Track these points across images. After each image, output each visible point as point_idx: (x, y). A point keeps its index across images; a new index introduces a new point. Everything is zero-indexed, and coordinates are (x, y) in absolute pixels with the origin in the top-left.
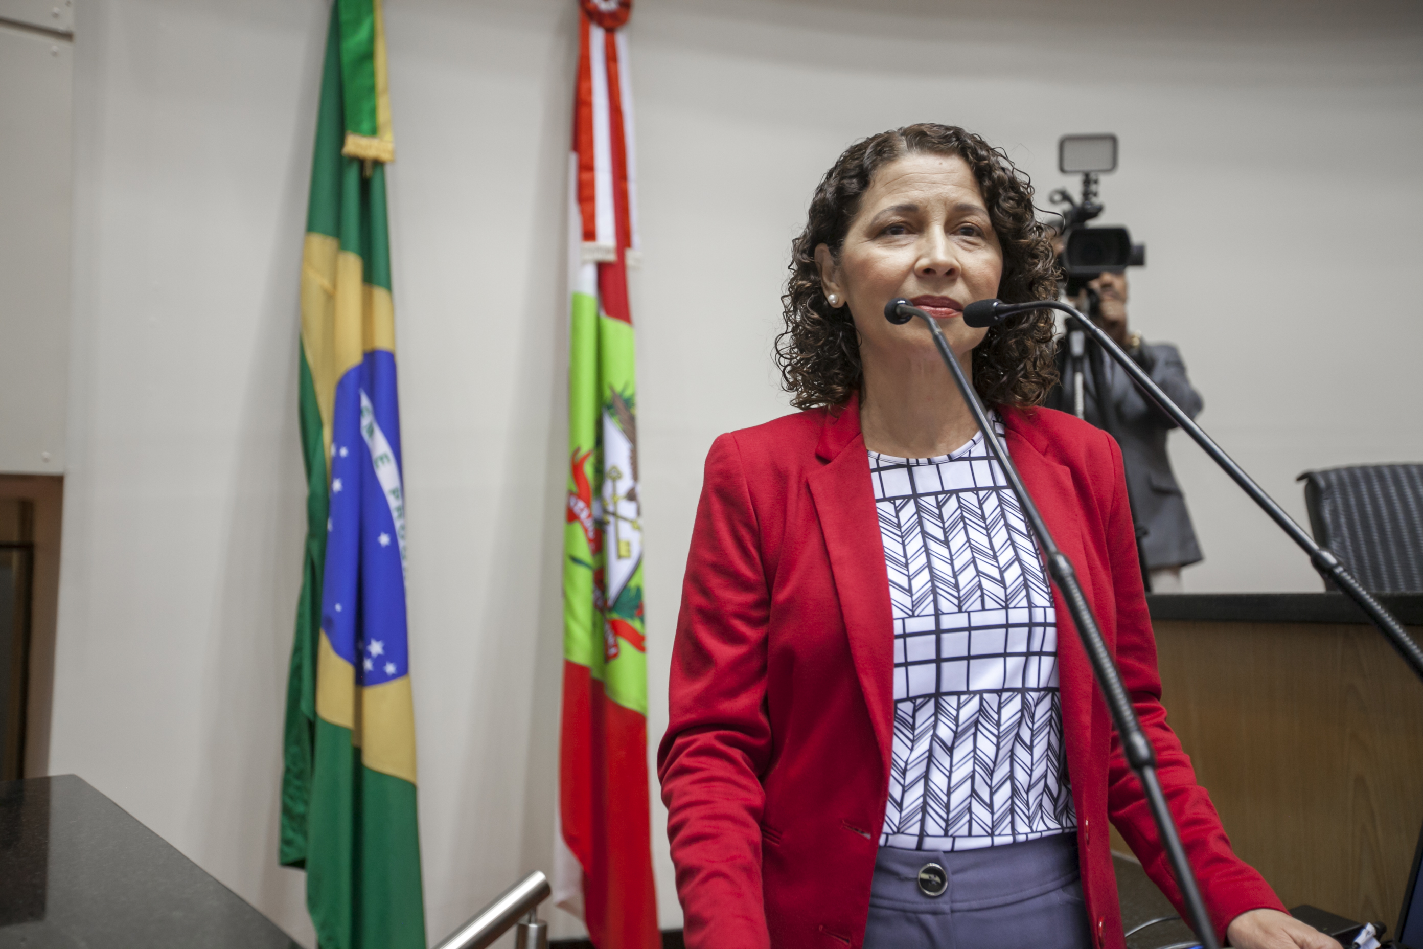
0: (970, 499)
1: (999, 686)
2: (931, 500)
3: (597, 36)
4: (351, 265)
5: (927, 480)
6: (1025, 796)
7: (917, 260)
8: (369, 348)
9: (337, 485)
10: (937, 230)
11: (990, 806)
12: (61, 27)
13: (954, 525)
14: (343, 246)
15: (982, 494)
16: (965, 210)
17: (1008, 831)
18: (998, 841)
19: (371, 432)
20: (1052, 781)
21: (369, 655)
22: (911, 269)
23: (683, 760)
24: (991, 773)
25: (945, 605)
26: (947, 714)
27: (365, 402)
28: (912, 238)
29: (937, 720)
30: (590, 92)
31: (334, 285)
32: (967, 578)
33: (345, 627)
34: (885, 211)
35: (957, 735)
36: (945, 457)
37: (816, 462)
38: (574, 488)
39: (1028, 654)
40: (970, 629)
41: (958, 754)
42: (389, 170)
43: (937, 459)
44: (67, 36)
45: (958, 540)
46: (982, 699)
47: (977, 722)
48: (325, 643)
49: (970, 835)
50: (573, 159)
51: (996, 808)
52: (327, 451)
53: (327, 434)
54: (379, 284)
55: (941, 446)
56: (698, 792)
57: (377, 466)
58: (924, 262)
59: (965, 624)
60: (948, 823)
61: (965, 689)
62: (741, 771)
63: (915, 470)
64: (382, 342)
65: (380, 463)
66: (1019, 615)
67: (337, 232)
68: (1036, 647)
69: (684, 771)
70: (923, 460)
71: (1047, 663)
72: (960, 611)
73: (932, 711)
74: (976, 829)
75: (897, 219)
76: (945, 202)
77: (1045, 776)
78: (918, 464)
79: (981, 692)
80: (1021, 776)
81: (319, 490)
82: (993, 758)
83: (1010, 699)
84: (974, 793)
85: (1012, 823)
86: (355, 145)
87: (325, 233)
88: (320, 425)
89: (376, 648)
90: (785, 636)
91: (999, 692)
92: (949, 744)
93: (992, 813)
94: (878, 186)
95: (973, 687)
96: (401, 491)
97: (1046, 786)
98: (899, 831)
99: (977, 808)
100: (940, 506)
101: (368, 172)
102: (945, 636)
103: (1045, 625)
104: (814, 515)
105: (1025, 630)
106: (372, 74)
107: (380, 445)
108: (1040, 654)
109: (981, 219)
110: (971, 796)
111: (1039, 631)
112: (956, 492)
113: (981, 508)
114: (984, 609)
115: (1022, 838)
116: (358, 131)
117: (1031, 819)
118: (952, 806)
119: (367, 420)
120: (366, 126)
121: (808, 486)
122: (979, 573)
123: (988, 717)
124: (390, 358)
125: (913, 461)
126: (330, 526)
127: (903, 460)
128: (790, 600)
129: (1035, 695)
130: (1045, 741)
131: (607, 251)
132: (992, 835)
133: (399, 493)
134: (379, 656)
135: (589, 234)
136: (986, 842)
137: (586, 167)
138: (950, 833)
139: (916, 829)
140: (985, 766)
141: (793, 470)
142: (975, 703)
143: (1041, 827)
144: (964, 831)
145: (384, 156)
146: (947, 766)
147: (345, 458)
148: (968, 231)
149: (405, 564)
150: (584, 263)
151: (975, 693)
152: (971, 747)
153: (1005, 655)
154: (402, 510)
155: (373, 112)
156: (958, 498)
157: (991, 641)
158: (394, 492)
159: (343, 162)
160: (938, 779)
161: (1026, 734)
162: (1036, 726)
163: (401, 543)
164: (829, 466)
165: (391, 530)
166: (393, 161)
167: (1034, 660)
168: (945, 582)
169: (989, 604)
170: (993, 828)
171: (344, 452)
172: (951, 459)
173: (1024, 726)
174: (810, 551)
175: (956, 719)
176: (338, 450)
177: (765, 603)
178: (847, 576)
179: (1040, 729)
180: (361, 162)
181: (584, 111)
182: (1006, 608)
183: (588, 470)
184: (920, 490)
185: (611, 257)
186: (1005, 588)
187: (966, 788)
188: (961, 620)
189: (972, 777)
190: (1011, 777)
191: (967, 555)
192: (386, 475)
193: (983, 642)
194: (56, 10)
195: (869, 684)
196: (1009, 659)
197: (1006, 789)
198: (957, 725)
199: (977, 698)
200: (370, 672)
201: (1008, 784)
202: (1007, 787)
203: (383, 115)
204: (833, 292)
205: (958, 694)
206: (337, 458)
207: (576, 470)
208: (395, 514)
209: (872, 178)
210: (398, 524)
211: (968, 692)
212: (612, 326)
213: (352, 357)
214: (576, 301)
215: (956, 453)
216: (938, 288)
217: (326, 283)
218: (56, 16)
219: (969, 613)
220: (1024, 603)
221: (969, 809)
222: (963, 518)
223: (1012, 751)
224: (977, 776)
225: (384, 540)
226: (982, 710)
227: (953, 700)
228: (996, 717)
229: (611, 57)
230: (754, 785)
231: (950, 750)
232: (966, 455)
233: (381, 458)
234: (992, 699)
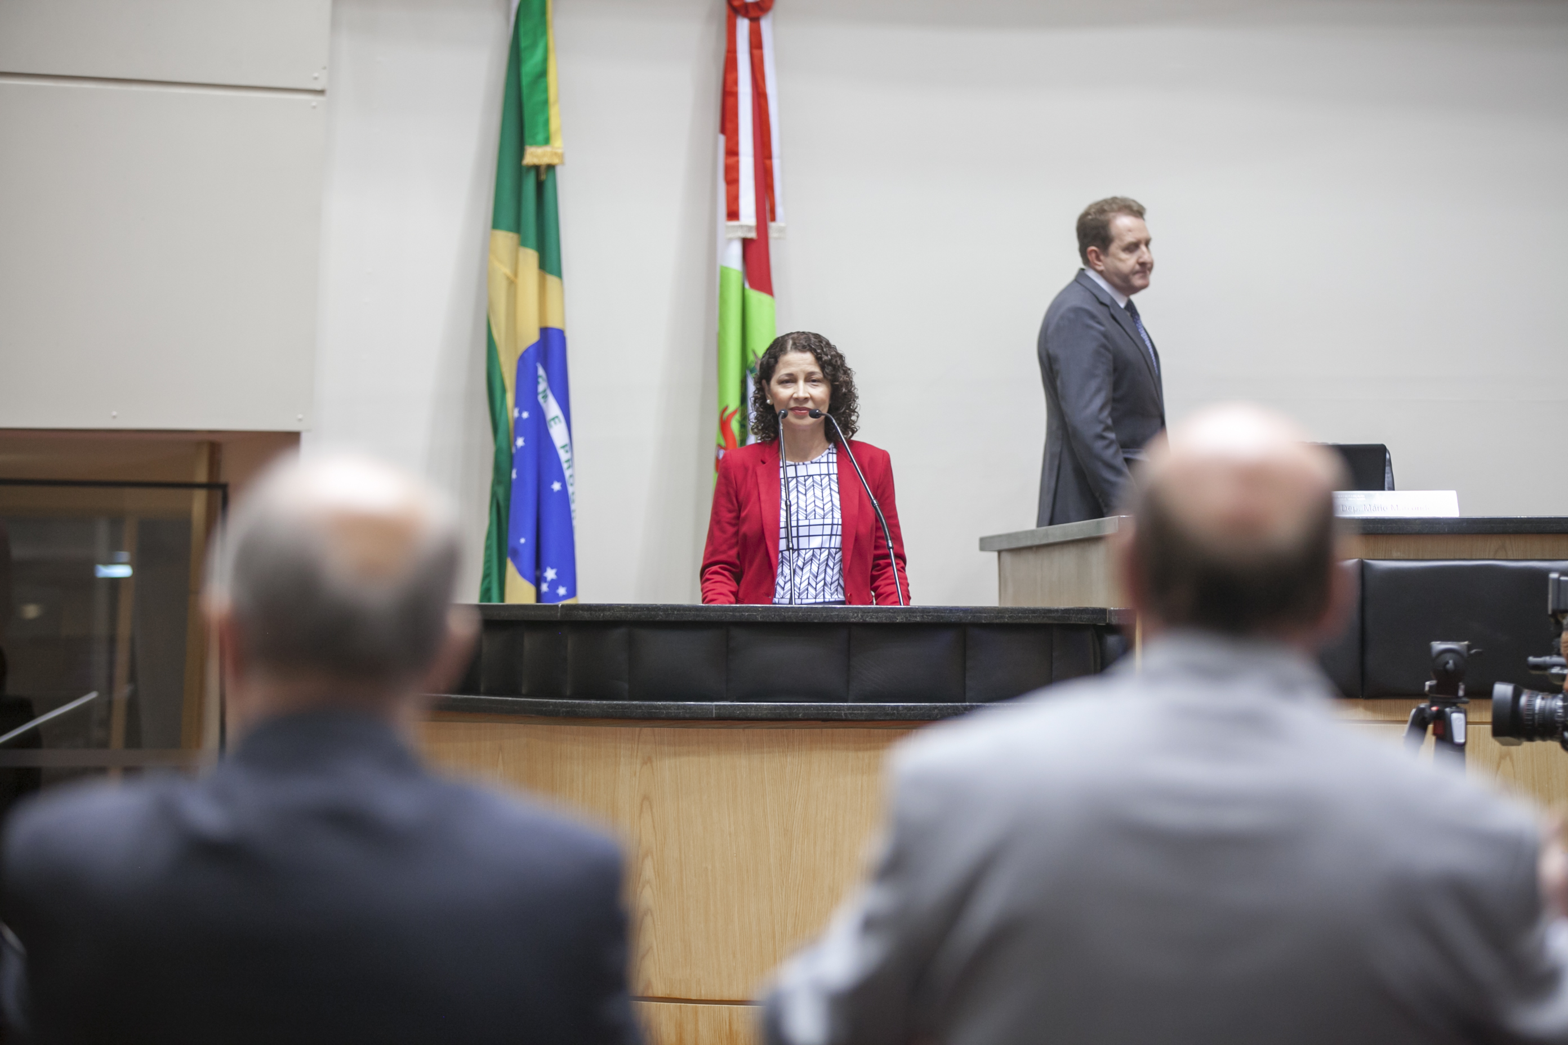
0: (817, 478)
1: (820, 546)
2: (803, 478)
3: (743, 26)
4: (530, 257)
5: (802, 470)
6: (829, 586)
7: (794, 394)
8: (544, 325)
9: (520, 442)
10: (801, 383)
11: (815, 589)
12: (319, 87)
13: (809, 488)
14: (523, 243)
15: (822, 476)
16: (812, 373)
17: (822, 597)
18: (818, 600)
19: (545, 397)
20: (842, 582)
21: (545, 580)
22: (791, 397)
23: (707, 576)
24: (816, 577)
25: (800, 517)
26: (801, 556)
27: (541, 372)
28: (792, 384)
29: (798, 559)
30: (736, 82)
31: (516, 274)
32: (810, 509)
33: (527, 556)
34: (782, 375)
35: (804, 564)
36: (809, 462)
37: (761, 463)
38: (723, 443)
39: (831, 535)
40: (809, 526)
41: (805, 570)
42: (559, 170)
43: (806, 463)
44: (321, 92)
45: (810, 493)
46: (813, 551)
47: (812, 560)
48: (511, 569)
49: (807, 598)
50: (722, 139)
51: (817, 589)
52: (510, 416)
53: (510, 398)
54: (551, 273)
55: (810, 458)
56: (711, 586)
57: (551, 426)
58: (795, 396)
59: (808, 524)
60: (800, 594)
61: (808, 547)
62: (729, 579)
63: (798, 467)
64: (554, 323)
65: (552, 423)
66: (828, 521)
67: (517, 227)
68: (834, 533)
69: (708, 579)
70: (801, 463)
71: (839, 538)
72: (806, 519)
73: (797, 555)
74: (809, 596)
75: (786, 378)
76: (804, 372)
77: (838, 579)
78: (799, 465)
79: (813, 549)
80: (828, 579)
81: (504, 445)
82: (816, 571)
83: (824, 551)
84: (809, 584)
85: (824, 594)
86: (534, 155)
87: (509, 230)
88: (504, 390)
89: (550, 574)
90: (744, 529)
91: (820, 549)
92: (801, 567)
93: (816, 591)
94: (780, 365)
95: (811, 547)
96: (570, 446)
97: (839, 583)
98: (782, 598)
99: (810, 588)
100: (805, 481)
101: (543, 177)
102: (800, 528)
103: (838, 525)
104: (757, 484)
105: (830, 526)
106: (546, 90)
107: (552, 408)
108: (836, 535)
109: (819, 375)
110: (808, 585)
111: (835, 527)
112: (812, 476)
113: (821, 482)
114: (815, 518)
115: (827, 600)
116: (535, 143)
117: (832, 594)
118: (801, 588)
119: (542, 386)
120: (540, 137)
121: (756, 473)
122: (815, 505)
123: (816, 557)
124: (561, 334)
125: (797, 463)
126: (514, 476)
127: (793, 463)
128: (746, 515)
129: (834, 550)
130: (839, 567)
131: (749, 228)
132: (815, 598)
133: (568, 448)
134: (552, 580)
135: (733, 214)
136: (813, 601)
137: (732, 152)
138: (800, 597)
139: (788, 596)
140: (814, 575)
141: (751, 467)
142: (826, 552)
143: (836, 597)
144: (805, 597)
145: (555, 161)
146: (801, 575)
147: (527, 419)
148: (814, 381)
149: (573, 506)
150: (730, 240)
151: (811, 549)
152: (810, 568)
153: (823, 535)
154: (570, 460)
155: (547, 122)
156: (813, 478)
157: (818, 530)
158: (563, 447)
159: (521, 171)
160: (797, 580)
161: (831, 564)
162: (836, 561)
163: (570, 489)
164: (765, 465)
165: (562, 480)
166: (563, 163)
167: (834, 538)
168: (802, 509)
169: (817, 516)
170: (816, 596)
171: (525, 415)
172: (812, 463)
173: (829, 560)
174: (754, 498)
175: (804, 558)
176: (520, 412)
177: (738, 517)
178: (765, 506)
179: (837, 563)
180: (537, 168)
181: (730, 100)
182: (824, 518)
183: (735, 426)
184: (799, 475)
185: (753, 235)
186: (824, 511)
187: (806, 582)
188: (806, 523)
189: (809, 578)
190: (824, 579)
191: (813, 499)
192: (558, 433)
193: (814, 531)
194: (316, 75)
195: (770, 544)
196: (824, 537)
197: (822, 583)
198: (804, 560)
199: (812, 551)
200: (545, 592)
201: (823, 581)
202: (823, 582)
203: (555, 124)
204: (769, 399)
205: (806, 549)
206: (519, 420)
207: (724, 425)
208: (565, 466)
209: (778, 360)
210: (567, 473)
211: (809, 549)
212: (755, 296)
213: (532, 337)
214: (724, 273)
215: (814, 461)
216: (800, 404)
217: (507, 270)
218: (316, 78)
219: (809, 520)
220: (831, 516)
221: (807, 589)
222: (813, 486)
223: (825, 570)
224: (810, 578)
225: (556, 486)
226: (813, 555)
227: (804, 551)
228: (819, 557)
229: (756, 43)
230: (735, 584)
231: (802, 569)
232: (818, 461)
233: (553, 419)
234: (818, 552)
